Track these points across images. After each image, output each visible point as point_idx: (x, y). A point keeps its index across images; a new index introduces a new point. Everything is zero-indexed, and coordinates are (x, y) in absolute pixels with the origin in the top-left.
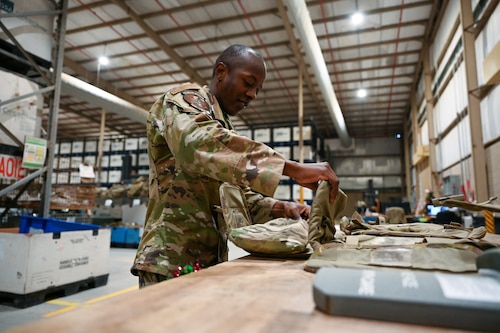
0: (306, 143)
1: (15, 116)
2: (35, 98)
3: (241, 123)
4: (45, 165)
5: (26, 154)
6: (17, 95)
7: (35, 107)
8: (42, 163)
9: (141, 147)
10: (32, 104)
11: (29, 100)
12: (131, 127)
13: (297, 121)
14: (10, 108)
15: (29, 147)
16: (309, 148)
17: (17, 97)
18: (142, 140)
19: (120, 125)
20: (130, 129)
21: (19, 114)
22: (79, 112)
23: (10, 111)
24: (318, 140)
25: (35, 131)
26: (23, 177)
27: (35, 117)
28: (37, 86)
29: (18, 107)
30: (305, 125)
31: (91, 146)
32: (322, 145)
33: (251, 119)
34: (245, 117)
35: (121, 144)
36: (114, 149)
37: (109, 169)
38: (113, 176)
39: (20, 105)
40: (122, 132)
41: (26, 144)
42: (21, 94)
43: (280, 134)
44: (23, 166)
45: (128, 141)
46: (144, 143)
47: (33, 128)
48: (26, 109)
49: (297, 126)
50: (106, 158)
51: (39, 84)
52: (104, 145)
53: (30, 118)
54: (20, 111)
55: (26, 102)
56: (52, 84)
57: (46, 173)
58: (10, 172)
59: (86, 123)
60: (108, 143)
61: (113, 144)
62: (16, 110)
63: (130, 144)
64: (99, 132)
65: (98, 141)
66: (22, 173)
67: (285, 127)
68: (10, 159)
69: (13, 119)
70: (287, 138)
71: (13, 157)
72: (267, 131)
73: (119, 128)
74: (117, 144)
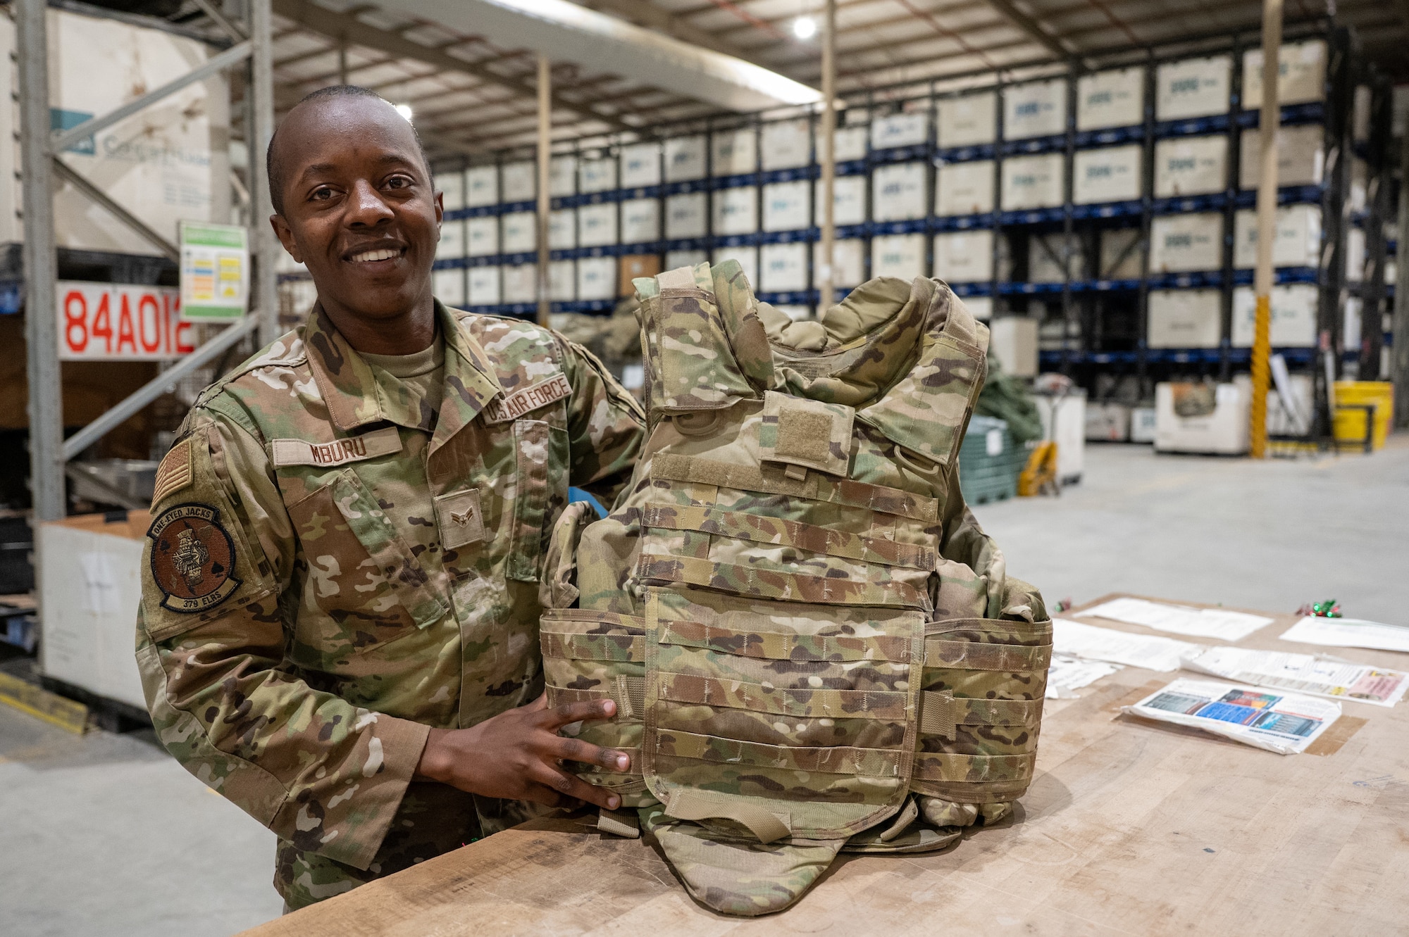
0: (1295, 116)
1: (142, 159)
2: (197, 91)
3: (1035, 51)
4: (252, 307)
5: (186, 278)
6: (139, 90)
7: (203, 122)
8: (241, 301)
9: (673, 175)
10: (190, 113)
11: (179, 100)
12: (643, 101)
13: (1257, 26)
14: (122, 138)
15: (193, 257)
16: (1312, 135)
17: (141, 98)
18: (672, 148)
19: (608, 98)
20: (640, 111)
21: (155, 153)
22: (476, 68)
23: (125, 147)
24: (1362, 97)
25: (213, 199)
26: (190, 349)
27: (206, 154)
28: (199, 50)
29: (149, 131)
30: (1293, 39)
31: (519, 181)
32: (1382, 115)
33: (1073, 33)
34: (1048, 27)
35: (609, 166)
36: (588, 186)
37: (577, 254)
38: (592, 277)
39: (156, 122)
40: (616, 123)
41: (184, 248)
42: (153, 84)
43: (1189, 85)
44: (185, 318)
45: (629, 155)
46: (681, 158)
47: (205, 191)
48: (174, 132)
49: (1257, 45)
50: (566, 218)
51: (208, 41)
52: (554, 174)
53: (192, 160)
54: (158, 144)
55: (170, 109)
56: (245, 37)
57: (256, 332)
58: (150, 338)
59: (504, 101)
60: (568, 165)
61: (584, 169)
62: (146, 142)
63: (635, 165)
64: (534, 129)
65: (534, 159)
66: (187, 337)
67: (1208, 54)
68: (148, 299)
69: (137, 171)
70: (1214, 101)
71: (155, 292)
72: (1132, 80)
73: (606, 109)
74: (595, 168)
